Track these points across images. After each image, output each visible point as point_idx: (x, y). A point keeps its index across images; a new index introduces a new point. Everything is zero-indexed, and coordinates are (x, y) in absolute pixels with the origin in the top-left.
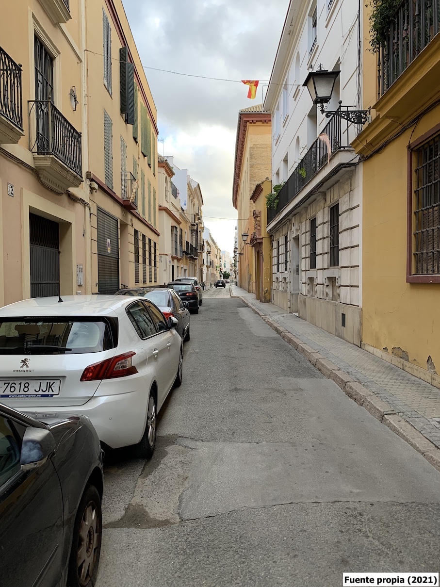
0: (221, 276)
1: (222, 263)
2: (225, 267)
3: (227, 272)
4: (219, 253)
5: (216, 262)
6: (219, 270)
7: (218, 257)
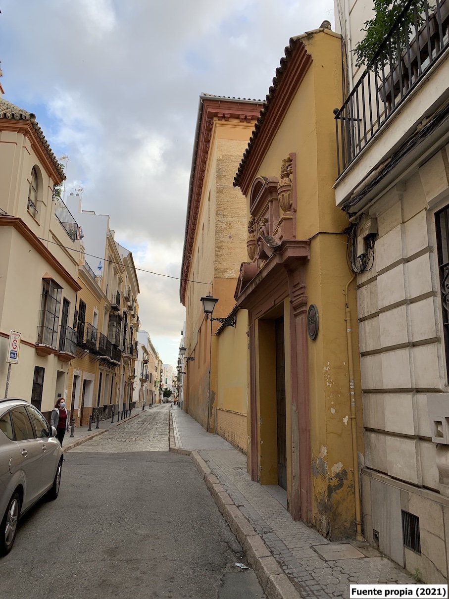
0: (160, 394)
1: (164, 378)
2: (166, 383)
3: (169, 389)
4: (160, 365)
5: (156, 376)
6: (159, 386)
7: (159, 371)
